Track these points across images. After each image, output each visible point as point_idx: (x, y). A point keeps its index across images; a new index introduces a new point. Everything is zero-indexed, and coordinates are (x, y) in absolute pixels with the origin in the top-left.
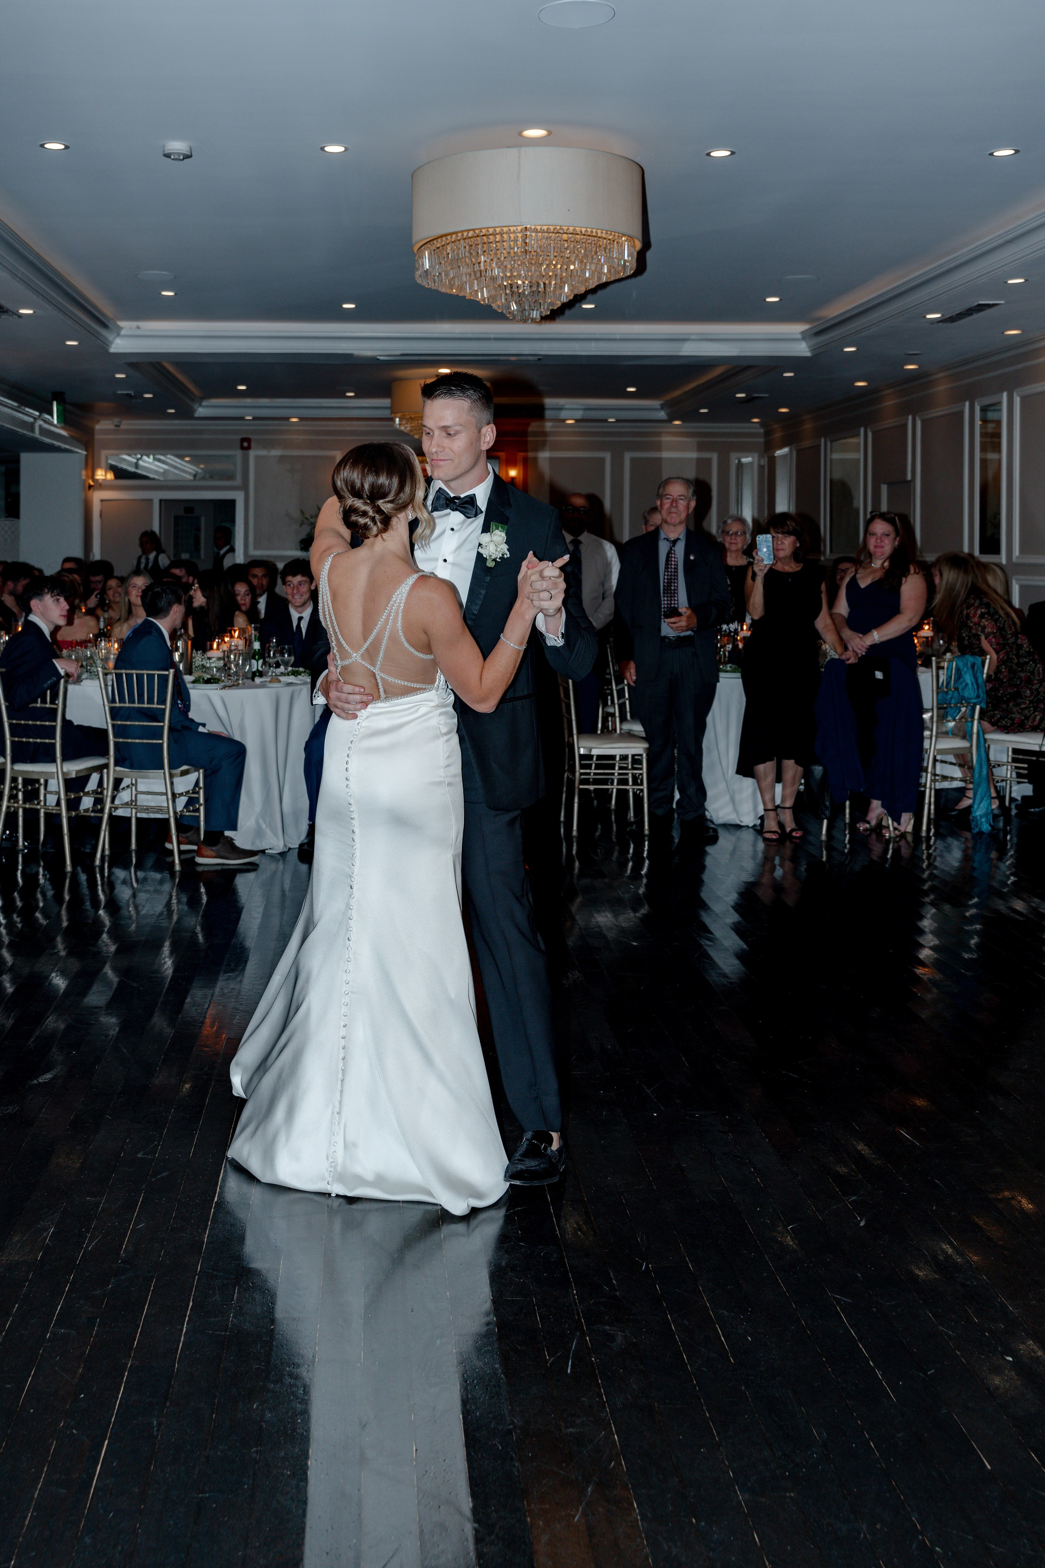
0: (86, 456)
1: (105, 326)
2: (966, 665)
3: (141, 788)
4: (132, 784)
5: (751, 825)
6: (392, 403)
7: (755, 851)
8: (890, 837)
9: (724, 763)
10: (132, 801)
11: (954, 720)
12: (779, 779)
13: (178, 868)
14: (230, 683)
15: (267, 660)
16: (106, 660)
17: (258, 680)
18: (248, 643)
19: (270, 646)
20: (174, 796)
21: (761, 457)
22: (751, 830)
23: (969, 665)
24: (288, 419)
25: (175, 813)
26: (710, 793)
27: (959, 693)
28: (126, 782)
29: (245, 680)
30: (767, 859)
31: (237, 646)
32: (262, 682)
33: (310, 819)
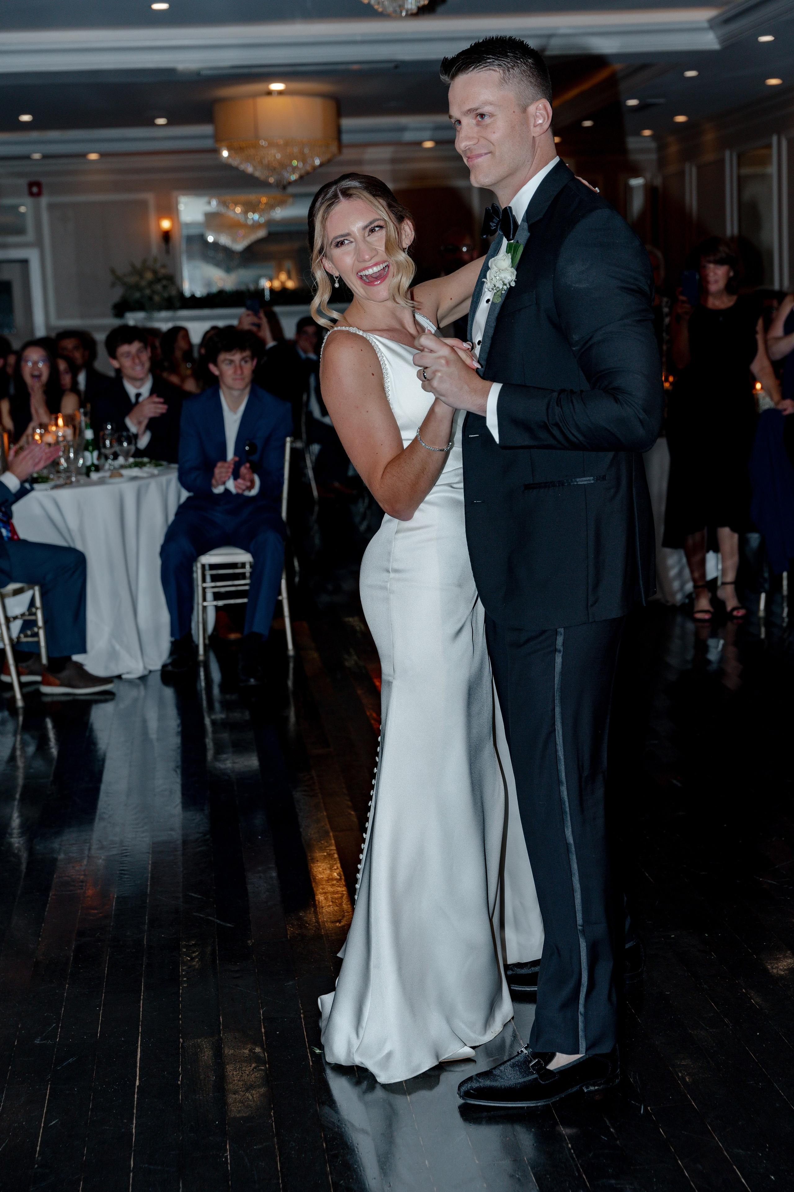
6: (216, 130)
13: (20, 703)
14: (61, 481)
15: (103, 450)
17: (94, 476)
18: (78, 432)
19: (104, 435)
20: (8, 620)
24: (84, 156)
25: (11, 639)
29: (80, 477)
31: (64, 437)
32: (100, 478)
33: (172, 634)
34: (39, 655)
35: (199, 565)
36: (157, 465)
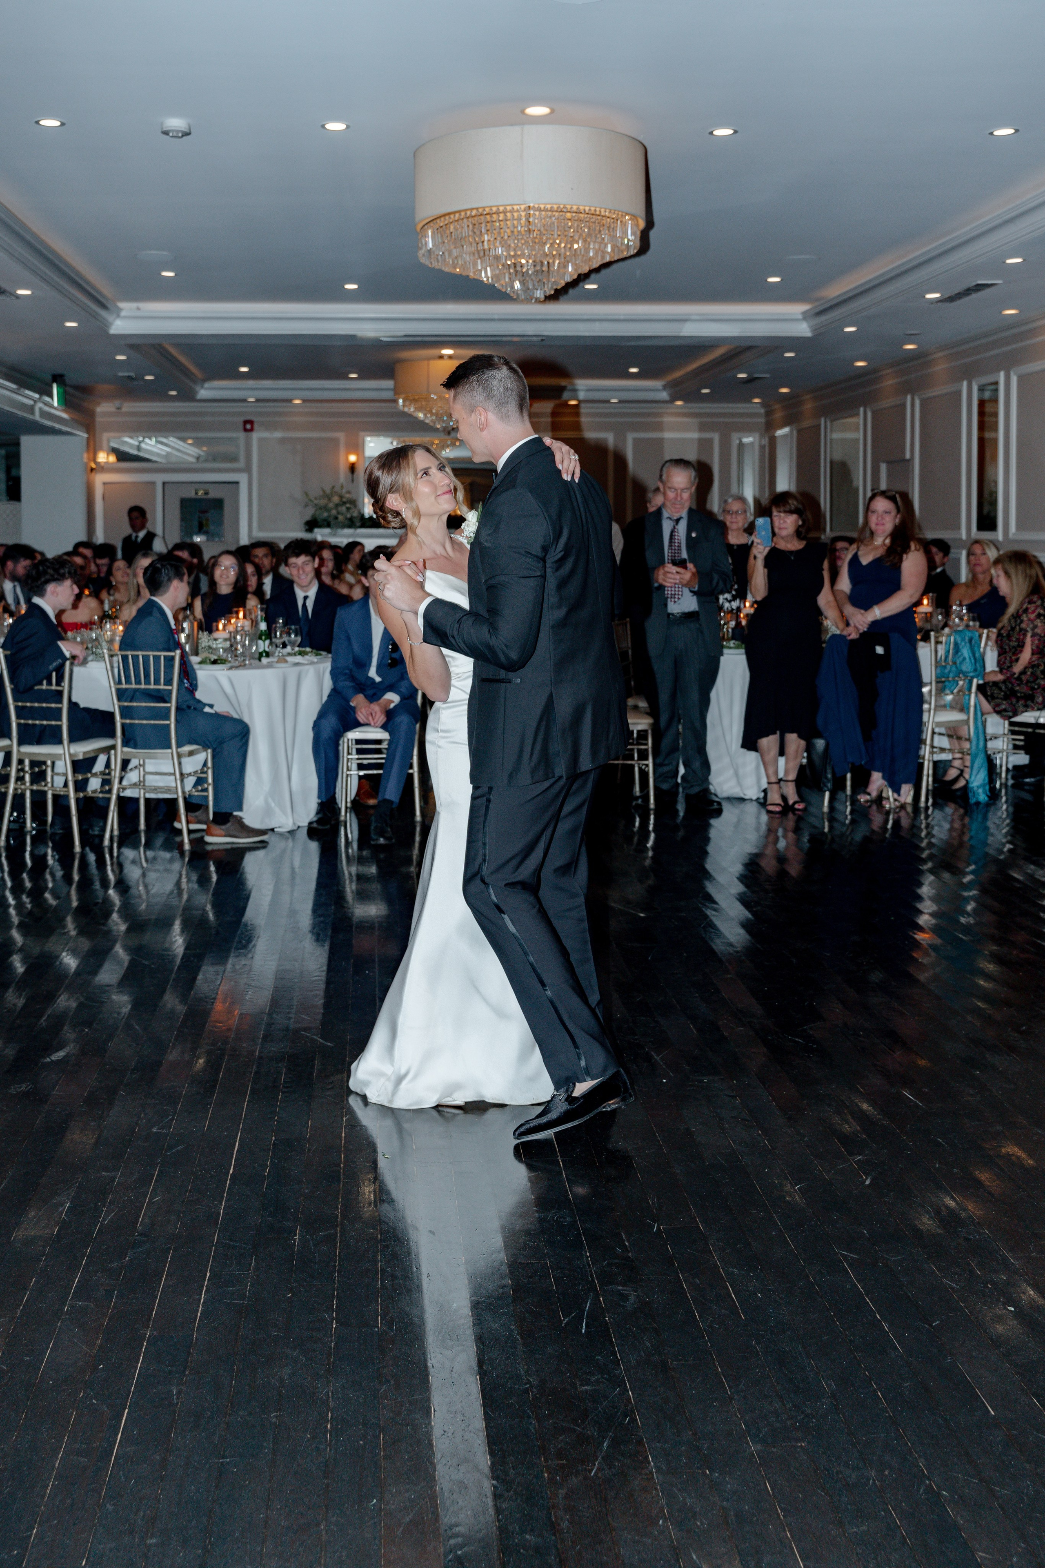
0: (88, 439)
1: (104, 306)
2: (963, 639)
3: (149, 768)
4: (140, 765)
5: (754, 798)
6: (395, 385)
7: (758, 823)
8: (890, 808)
9: (728, 738)
10: (140, 781)
11: (952, 693)
12: (782, 753)
13: (187, 847)
14: (237, 663)
15: (274, 640)
16: (111, 641)
17: (265, 660)
18: (254, 623)
19: (276, 626)
20: (182, 776)
21: (762, 436)
22: (755, 803)
23: (967, 638)
24: (290, 401)
25: (183, 792)
26: (714, 768)
27: (957, 667)
28: (134, 763)
29: (252, 661)
30: (771, 831)
31: (243, 627)
32: (269, 663)
33: (319, 797)
34: (207, 807)
35: (346, 740)
36: (317, 655)
